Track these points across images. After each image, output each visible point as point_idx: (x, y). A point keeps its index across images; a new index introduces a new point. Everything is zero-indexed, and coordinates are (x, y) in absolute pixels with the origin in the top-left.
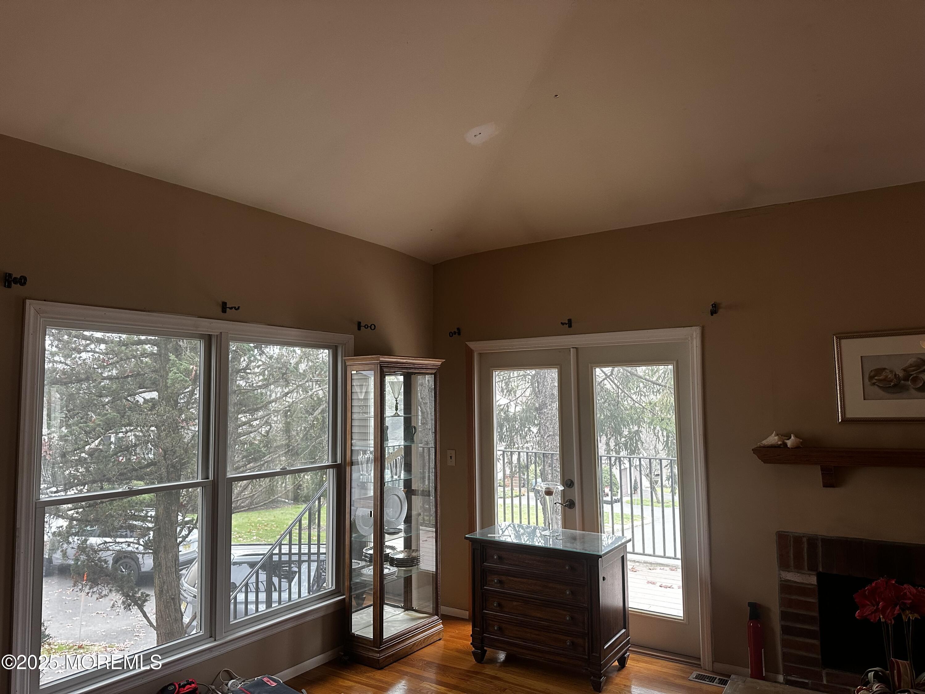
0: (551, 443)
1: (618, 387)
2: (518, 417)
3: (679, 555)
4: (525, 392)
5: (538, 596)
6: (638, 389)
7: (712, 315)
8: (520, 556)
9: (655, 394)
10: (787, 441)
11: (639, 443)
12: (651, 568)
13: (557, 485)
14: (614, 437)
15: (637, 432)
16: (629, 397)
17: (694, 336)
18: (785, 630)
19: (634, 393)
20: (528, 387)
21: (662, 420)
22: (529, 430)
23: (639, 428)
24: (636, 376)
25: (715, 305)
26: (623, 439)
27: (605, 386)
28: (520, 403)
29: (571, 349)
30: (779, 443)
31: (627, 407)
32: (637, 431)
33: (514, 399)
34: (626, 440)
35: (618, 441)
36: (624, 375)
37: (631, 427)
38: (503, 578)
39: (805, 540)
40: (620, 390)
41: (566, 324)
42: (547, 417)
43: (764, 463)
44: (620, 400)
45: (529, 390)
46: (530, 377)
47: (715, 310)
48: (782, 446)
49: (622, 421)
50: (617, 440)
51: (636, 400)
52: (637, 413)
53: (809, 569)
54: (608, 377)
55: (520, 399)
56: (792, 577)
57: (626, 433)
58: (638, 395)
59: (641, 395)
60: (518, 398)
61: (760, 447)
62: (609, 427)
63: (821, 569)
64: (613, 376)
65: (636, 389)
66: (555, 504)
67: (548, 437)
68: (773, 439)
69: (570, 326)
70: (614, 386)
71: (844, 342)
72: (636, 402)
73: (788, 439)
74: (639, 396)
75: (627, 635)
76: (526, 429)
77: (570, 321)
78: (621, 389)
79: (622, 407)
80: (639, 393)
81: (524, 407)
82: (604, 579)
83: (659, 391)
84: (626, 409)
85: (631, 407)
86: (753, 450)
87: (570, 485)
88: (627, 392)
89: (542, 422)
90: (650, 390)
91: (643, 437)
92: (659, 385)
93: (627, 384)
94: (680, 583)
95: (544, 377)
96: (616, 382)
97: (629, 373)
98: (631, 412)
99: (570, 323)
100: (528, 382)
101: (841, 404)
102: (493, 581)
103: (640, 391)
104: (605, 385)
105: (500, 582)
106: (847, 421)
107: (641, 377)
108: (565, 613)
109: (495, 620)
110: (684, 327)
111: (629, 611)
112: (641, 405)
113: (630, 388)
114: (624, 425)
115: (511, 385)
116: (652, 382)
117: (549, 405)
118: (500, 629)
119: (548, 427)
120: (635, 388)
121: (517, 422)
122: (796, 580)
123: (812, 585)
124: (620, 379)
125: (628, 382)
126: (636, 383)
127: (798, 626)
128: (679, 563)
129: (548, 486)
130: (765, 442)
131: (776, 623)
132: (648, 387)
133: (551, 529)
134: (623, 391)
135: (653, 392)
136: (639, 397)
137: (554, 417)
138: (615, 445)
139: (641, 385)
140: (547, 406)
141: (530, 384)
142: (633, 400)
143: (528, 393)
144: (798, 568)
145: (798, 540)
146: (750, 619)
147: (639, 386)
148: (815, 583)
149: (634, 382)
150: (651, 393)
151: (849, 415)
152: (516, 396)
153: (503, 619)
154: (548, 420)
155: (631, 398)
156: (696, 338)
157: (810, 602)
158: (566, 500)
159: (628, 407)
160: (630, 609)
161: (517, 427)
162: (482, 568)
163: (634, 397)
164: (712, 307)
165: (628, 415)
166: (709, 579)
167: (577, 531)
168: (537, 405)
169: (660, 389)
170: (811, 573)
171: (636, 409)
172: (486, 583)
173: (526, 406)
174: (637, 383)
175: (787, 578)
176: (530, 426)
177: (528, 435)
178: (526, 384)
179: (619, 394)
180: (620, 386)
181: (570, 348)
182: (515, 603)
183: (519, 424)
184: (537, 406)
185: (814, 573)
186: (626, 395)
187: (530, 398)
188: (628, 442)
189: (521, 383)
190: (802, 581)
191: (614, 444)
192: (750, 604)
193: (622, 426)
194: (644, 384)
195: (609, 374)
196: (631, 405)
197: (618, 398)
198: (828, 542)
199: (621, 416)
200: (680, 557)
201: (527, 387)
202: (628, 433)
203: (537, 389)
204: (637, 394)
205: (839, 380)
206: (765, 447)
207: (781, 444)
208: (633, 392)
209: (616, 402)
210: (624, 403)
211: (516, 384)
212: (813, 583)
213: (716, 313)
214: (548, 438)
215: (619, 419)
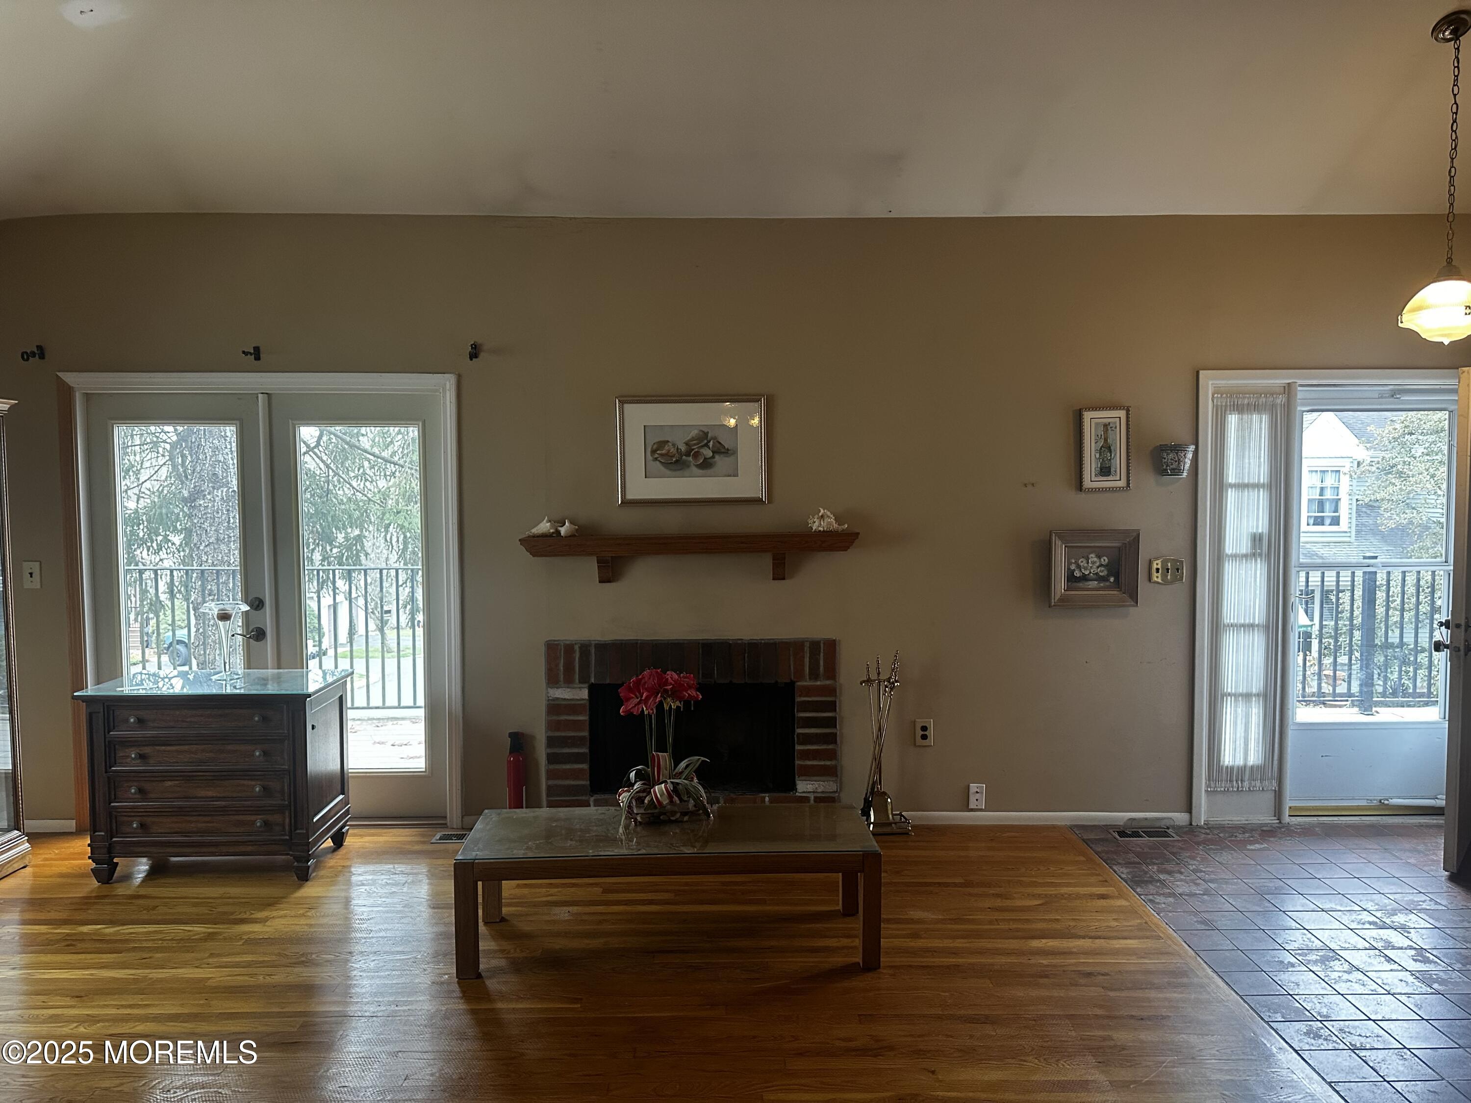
0: (213, 557)
1: (328, 467)
2: (144, 518)
3: (421, 701)
4: (156, 472)
5: (209, 766)
6: (361, 470)
7: (471, 359)
8: (178, 713)
9: (388, 478)
10: (560, 529)
11: (362, 555)
12: (379, 725)
13: (237, 604)
14: (320, 548)
15: (359, 538)
16: (346, 482)
17: (448, 387)
18: (552, 759)
19: (356, 477)
20: (164, 464)
21: (398, 513)
22: (166, 539)
23: (361, 531)
24: (359, 448)
25: (475, 346)
26: (335, 550)
27: (306, 465)
28: (148, 492)
29: (260, 395)
30: (551, 531)
31: (342, 500)
32: (358, 535)
33: (136, 484)
34: (340, 552)
35: (327, 553)
36: (337, 447)
37: (349, 530)
38: (147, 750)
39: (577, 647)
40: (330, 471)
41: (251, 354)
42: (205, 514)
43: (534, 556)
44: (331, 487)
45: (164, 469)
46: (168, 447)
47: (475, 353)
48: (554, 535)
49: (333, 520)
50: (326, 551)
51: (358, 488)
52: (358, 508)
53: (580, 682)
54: (312, 450)
55: (148, 485)
56: (562, 693)
57: (340, 537)
58: (362, 479)
59: (366, 480)
60: (143, 483)
61: (529, 537)
62: (312, 532)
63: (593, 680)
64: (320, 447)
65: (358, 471)
66: (233, 635)
67: (206, 546)
68: (545, 527)
69: (258, 358)
70: (322, 465)
71: (626, 406)
72: (357, 491)
73: (562, 526)
74: (363, 481)
75: (346, 802)
76: (160, 538)
77: (257, 350)
78: (332, 470)
79: (334, 500)
80: (364, 476)
81: (156, 500)
82: (313, 727)
83: (394, 473)
84: (341, 503)
85: (350, 499)
86: (520, 540)
87: (258, 606)
88: (342, 476)
89: (195, 521)
90: (380, 472)
91: (368, 545)
92: (395, 464)
93: (342, 463)
94: (423, 738)
95: (199, 445)
96: (325, 458)
97: (347, 443)
98: (350, 507)
99: (257, 353)
100: (163, 456)
101: (621, 482)
102: (129, 756)
103: (364, 473)
104: (306, 462)
105: (142, 757)
106: (627, 503)
107: (366, 451)
108: (253, 783)
109: (133, 814)
110: (433, 373)
111: (348, 773)
112: (366, 496)
113: (347, 469)
114: (337, 528)
115: (129, 460)
116: (383, 459)
117: (209, 494)
118: (142, 825)
119: (206, 531)
120: (356, 469)
121: (141, 527)
122: (567, 697)
123: (583, 700)
124: (332, 454)
125: (345, 460)
126: (357, 461)
127: (566, 750)
128: (421, 713)
129: (222, 607)
130: (536, 530)
131: (541, 752)
132: (376, 468)
133: (227, 670)
134: (336, 474)
135: (385, 475)
136: (362, 484)
137: (218, 513)
138: (323, 560)
139: (366, 464)
140: (205, 495)
141: (167, 458)
142: (353, 488)
143: (164, 472)
144: (569, 682)
145: (569, 648)
146: (510, 753)
147: (363, 467)
148: (587, 697)
149: (355, 458)
150: (382, 477)
151: (629, 496)
152: (138, 479)
153: (148, 810)
154: (206, 518)
155: (349, 484)
156: (450, 390)
157: (580, 720)
158: (250, 630)
159: (345, 500)
160: (350, 771)
161: (141, 534)
162: (107, 740)
163: (354, 484)
164: (472, 348)
165: (344, 511)
166: (461, 715)
167: (269, 670)
168: (186, 493)
169: (396, 471)
170: (583, 686)
171: (356, 502)
172: (115, 761)
173: (159, 497)
174: (359, 460)
175: (556, 696)
176: (168, 533)
177: (163, 549)
178: (160, 459)
179: (330, 478)
180: (332, 465)
181: (257, 394)
182: (170, 783)
183: (145, 530)
184: (186, 495)
185: (586, 685)
186: (342, 480)
187: (166, 484)
188: (343, 555)
189: (149, 457)
190: (572, 697)
191: (321, 558)
192: (511, 735)
193: (334, 529)
194: (370, 463)
195: (312, 445)
196: (349, 495)
197: (328, 485)
198: (602, 647)
199: (332, 513)
200: (423, 705)
201: (161, 463)
202: (343, 540)
203: (180, 467)
204: (360, 478)
205: (621, 454)
206: (534, 536)
207: (553, 533)
208: (352, 474)
209: (325, 492)
210: (338, 492)
211: (138, 458)
212: (583, 697)
213: (476, 357)
214: (208, 549)
215: (330, 519)
